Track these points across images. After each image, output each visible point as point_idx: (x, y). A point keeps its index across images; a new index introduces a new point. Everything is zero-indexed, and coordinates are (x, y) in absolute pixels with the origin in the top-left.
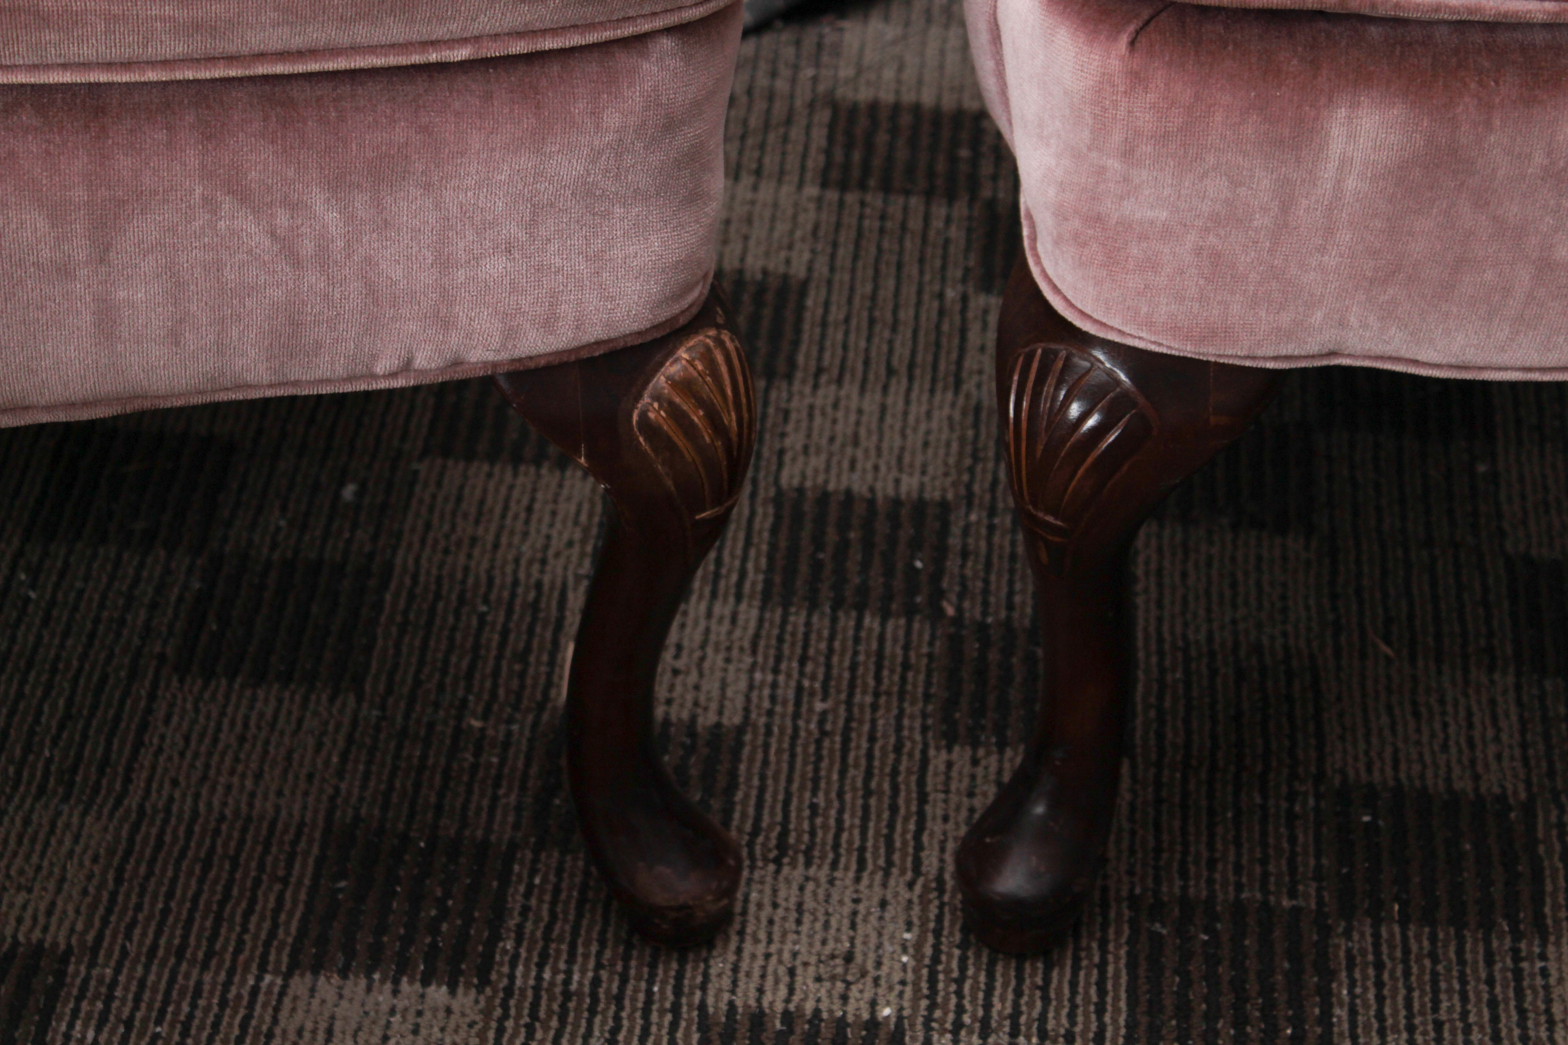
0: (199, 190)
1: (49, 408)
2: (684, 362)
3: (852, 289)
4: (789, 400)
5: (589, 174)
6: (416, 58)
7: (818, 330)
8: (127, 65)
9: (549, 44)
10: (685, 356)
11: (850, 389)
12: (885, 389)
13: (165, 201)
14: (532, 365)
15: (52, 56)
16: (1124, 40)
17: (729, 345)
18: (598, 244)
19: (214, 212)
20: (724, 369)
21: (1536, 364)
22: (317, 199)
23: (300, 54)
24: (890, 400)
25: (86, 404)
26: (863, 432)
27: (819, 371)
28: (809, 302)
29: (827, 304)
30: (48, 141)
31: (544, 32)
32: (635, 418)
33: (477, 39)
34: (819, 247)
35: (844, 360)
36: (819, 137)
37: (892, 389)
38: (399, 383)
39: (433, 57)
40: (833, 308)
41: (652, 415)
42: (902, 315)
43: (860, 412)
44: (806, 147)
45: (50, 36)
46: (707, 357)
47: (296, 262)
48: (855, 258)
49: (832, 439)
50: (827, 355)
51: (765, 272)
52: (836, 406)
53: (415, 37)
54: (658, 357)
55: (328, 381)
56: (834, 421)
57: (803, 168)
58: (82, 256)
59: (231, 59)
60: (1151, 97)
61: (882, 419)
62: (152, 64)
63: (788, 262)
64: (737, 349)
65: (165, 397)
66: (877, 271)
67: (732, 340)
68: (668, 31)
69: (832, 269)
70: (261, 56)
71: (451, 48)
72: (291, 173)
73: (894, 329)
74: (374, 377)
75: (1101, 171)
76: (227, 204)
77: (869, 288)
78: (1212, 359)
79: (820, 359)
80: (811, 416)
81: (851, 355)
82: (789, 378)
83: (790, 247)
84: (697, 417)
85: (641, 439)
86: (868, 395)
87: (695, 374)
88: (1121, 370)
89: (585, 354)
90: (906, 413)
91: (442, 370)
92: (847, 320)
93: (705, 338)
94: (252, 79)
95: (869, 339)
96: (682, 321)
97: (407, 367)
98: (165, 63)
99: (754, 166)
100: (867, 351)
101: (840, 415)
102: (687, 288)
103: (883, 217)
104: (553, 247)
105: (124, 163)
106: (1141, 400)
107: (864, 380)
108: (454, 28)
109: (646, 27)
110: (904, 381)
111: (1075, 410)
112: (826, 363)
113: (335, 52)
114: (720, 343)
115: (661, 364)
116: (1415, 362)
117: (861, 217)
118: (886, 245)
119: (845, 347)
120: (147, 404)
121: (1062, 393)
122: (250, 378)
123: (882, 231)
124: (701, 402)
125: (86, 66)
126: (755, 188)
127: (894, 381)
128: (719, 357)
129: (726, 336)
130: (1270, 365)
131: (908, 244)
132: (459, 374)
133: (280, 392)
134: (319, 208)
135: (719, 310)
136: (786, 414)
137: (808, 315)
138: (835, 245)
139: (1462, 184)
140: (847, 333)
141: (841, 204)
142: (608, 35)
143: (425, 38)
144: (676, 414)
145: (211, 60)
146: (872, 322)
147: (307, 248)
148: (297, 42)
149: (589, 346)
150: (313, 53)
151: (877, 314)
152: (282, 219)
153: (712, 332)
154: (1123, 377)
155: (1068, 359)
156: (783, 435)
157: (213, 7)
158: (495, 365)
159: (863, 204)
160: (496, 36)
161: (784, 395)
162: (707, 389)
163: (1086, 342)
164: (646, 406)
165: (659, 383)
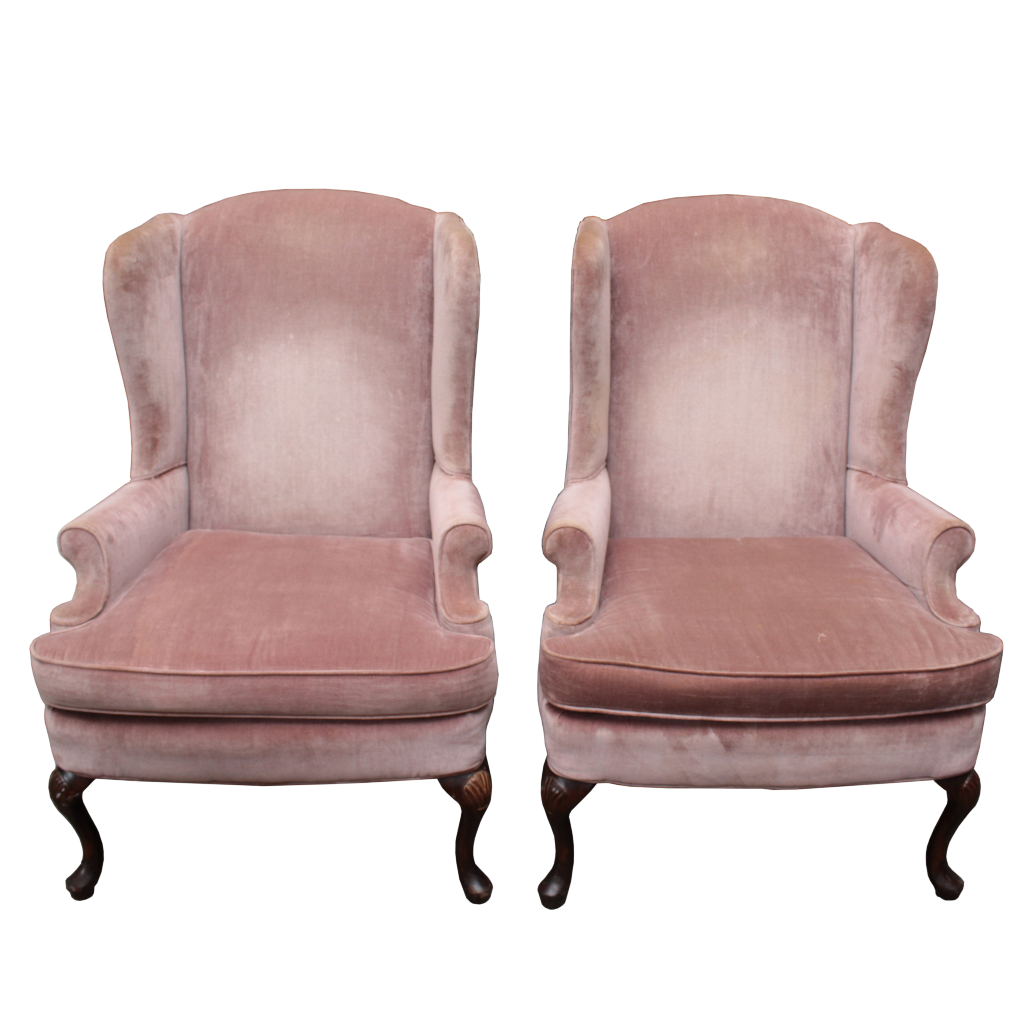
0: (377, 740)
2: (475, 778)
5: (453, 739)
9: (445, 714)
10: (476, 776)
13: (370, 742)
16: (558, 716)
18: (456, 752)
19: (380, 744)
20: (484, 779)
21: (645, 783)
22: (399, 742)
31: (444, 712)
32: (464, 788)
33: (430, 713)
41: (468, 788)
45: (349, 710)
46: (480, 777)
47: (395, 755)
54: (469, 776)
55: (403, 777)
58: (354, 752)
60: (563, 728)
68: (470, 712)
72: (394, 738)
74: (412, 777)
75: (556, 741)
76: (382, 743)
84: (477, 789)
85: (465, 793)
87: (477, 780)
88: (563, 782)
93: (480, 773)
96: (475, 769)
98: (371, 716)
102: (476, 762)
104: (446, 753)
109: (464, 711)
114: (483, 774)
115: (470, 778)
121: (551, 786)
122: (387, 777)
128: (483, 777)
129: (485, 772)
134: (400, 744)
139: (624, 747)
142: (456, 712)
144: (473, 788)
147: (397, 752)
149: (455, 773)
152: (392, 746)
153: (482, 771)
162: (480, 783)
163: (556, 776)
164: (467, 786)
165: (470, 782)
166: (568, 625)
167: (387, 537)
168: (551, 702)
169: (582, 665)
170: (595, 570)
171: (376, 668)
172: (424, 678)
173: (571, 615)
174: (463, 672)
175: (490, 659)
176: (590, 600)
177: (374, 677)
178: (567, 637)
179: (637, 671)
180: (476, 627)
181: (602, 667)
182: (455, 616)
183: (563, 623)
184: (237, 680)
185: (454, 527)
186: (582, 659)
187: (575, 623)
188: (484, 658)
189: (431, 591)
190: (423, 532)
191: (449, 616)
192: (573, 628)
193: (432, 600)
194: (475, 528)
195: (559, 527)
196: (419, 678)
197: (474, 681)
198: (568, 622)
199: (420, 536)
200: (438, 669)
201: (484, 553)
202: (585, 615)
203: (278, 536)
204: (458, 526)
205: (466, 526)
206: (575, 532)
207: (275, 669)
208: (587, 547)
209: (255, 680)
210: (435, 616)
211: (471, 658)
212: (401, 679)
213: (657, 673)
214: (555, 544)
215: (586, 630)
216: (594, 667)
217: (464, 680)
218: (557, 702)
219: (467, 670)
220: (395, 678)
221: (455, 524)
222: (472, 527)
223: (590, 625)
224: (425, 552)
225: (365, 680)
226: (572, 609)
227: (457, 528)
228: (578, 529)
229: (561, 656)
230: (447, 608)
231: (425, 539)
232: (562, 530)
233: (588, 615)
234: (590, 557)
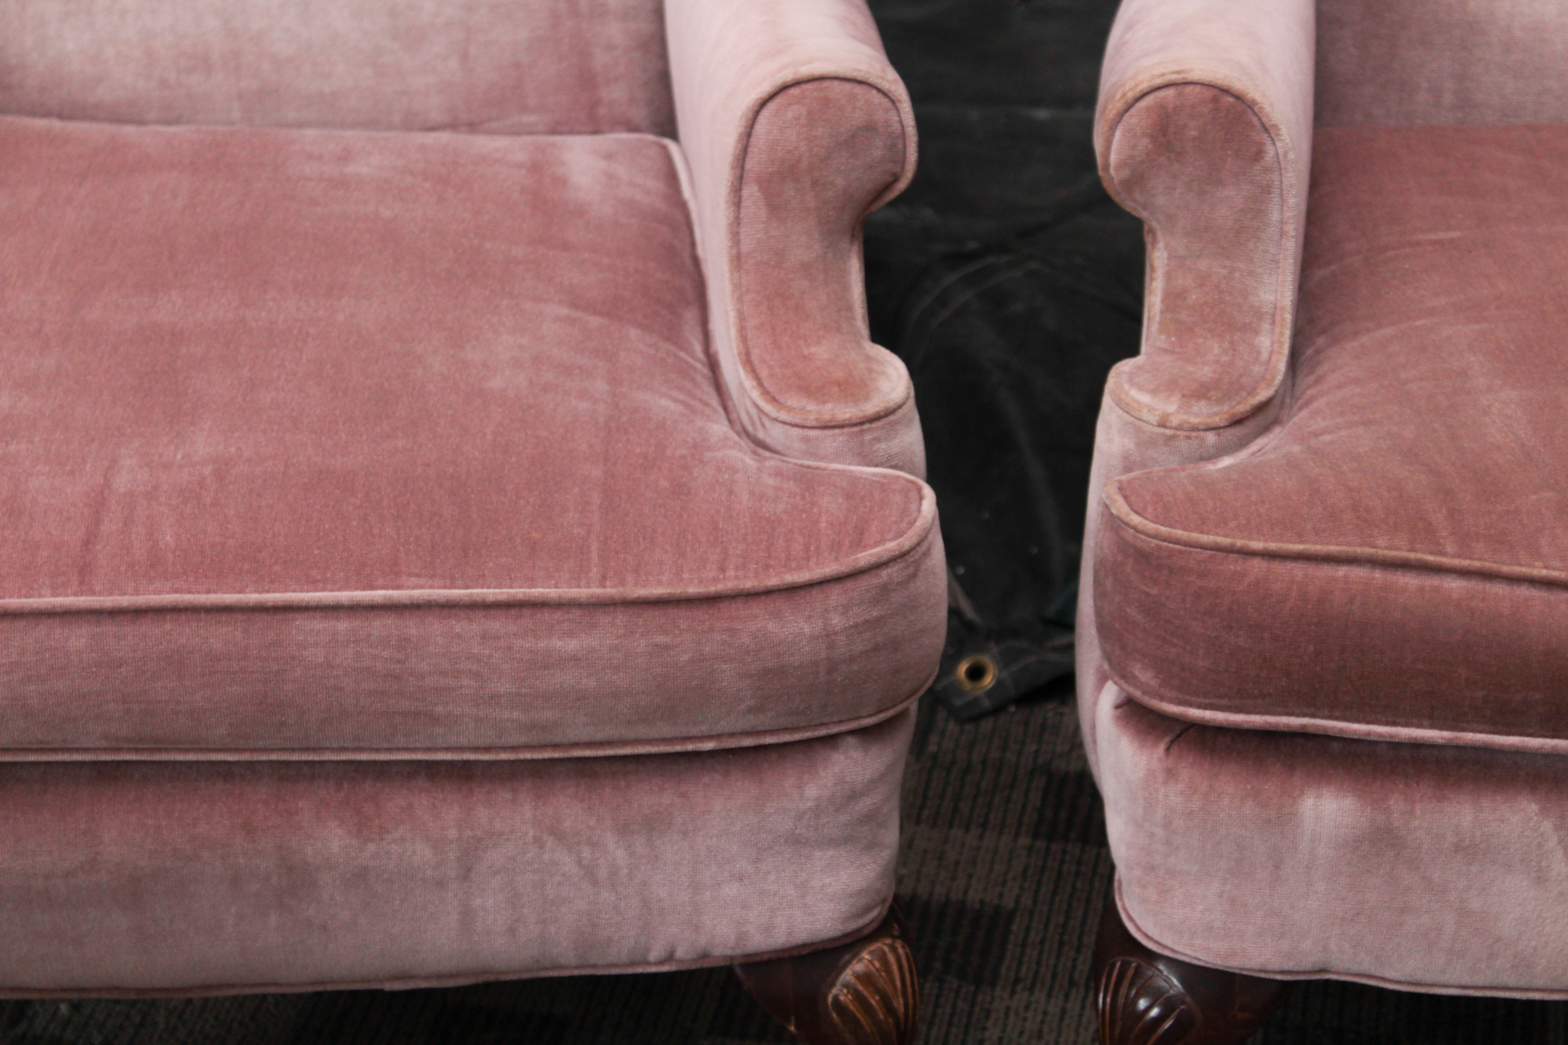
0: (531, 833)
1: (426, 978)
2: (866, 961)
3: (1048, 918)
4: (991, 1003)
5: (796, 828)
6: (679, 748)
7: (1019, 950)
8: (488, 749)
9: (769, 740)
10: (867, 957)
11: (1040, 995)
12: (1067, 996)
13: (508, 840)
14: (758, 959)
15: (440, 742)
16: (1162, 746)
17: (901, 951)
18: (803, 876)
19: (541, 847)
20: (895, 968)
21: (1469, 983)
22: (610, 840)
23: (601, 744)
24: (1069, 1006)
25: (451, 976)
26: (1046, 1029)
27: (1017, 980)
28: (1014, 928)
29: (1028, 930)
30: (434, 798)
31: (765, 732)
32: (830, 999)
33: (719, 736)
34: (1026, 885)
35: (1037, 973)
36: (1035, 799)
37: (1072, 997)
38: (665, 968)
39: (690, 747)
40: (1033, 932)
41: (842, 998)
42: (1086, 940)
43: (1045, 1013)
44: (1024, 806)
45: (439, 730)
46: (883, 959)
47: (595, 883)
48: (1054, 893)
49: (1021, 1033)
50: (1024, 970)
51: (982, 902)
52: (1027, 1008)
53: (678, 734)
54: (847, 957)
55: (616, 965)
56: (1025, 1020)
57: (1020, 823)
58: (453, 874)
59: (555, 746)
60: (1180, 786)
61: (1062, 1019)
62: (504, 749)
63: (1001, 895)
64: (907, 954)
65: (506, 973)
66: (1070, 905)
67: (903, 947)
68: (852, 732)
69: (1035, 902)
70: (575, 745)
71: (702, 742)
72: (592, 823)
73: (1078, 951)
74: (648, 963)
75: (1152, 835)
76: (550, 842)
77: (1061, 919)
78: (1237, 971)
79: (1018, 972)
80: (1007, 1015)
81: (1043, 969)
82: (993, 985)
83: (1004, 884)
84: (874, 1000)
85: (834, 1015)
86: (1053, 1000)
87: (873, 969)
88: (1175, 977)
89: (795, 953)
90: (1081, 1015)
91: (695, 960)
92: (1042, 942)
93: (882, 945)
94: (570, 760)
95: (1058, 958)
96: (866, 932)
97: (670, 957)
98: (513, 748)
99: (982, 820)
100: (1055, 966)
101: (1030, 1015)
102: (867, 909)
103: (1079, 863)
104: (772, 877)
105: (482, 814)
106: (1188, 999)
107: (1051, 989)
108: (704, 729)
109: (835, 730)
110: (1082, 990)
111: (1142, 1004)
112: (1023, 974)
113: (624, 743)
114: (893, 949)
115: (849, 963)
116: (1384, 979)
117: (1062, 862)
118: (1079, 885)
119: (1038, 963)
120: (492, 978)
121: (1133, 992)
122: (563, 961)
123: (1077, 874)
124: (878, 991)
125: (461, 749)
126: (981, 837)
127: (1074, 991)
128: (891, 958)
129: (899, 945)
130: (1279, 977)
131: (1097, 885)
132: (707, 964)
133: (583, 972)
134: (611, 846)
135: (896, 925)
136: (988, 1012)
137: (1012, 937)
138: (1039, 883)
139: (1398, 854)
140: (1041, 953)
141: (1048, 850)
142: (808, 735)
143: (685, 735)
144: (859, 998)
145: (543, 747)
146: (1061, 945)
147: (603, 873)
148: (599, 736)
149: (797, 947)
150: (610, 743)
151: (1066, 938)
152: (586, 853)
153: (889, 941)
154: (1175, 981)
155: (1138, 967)
156: (984, 1029)
157: (545, 714)
158: (732, 958)
159: (1064, 852)
160: (732, 735)
161: (988, 998)
162: (882, 981)
163: (1151, 956)
164: (838, 992)
165: (847, 976)
166: (1194, 429)
167: (517, 131)
168: (1138, 694)
169: (1257, 565)
170: (1282, 234)
171: (532, 582)
172: (700, 614)
173: (1202, 392)
174: (836, 595)
175: (924, 547)
176: (1264, 342)
177: (526, 612)
178: (1192, 469)
179: (1454, 585)
180: (868, 437)
181: (1327, 571)
182: (793, 401)
183: (1175, 421)
184: (42, 629)
185: (784, 88)
186: (1257, 545)
187: (1217, 420)
188: (906, 542)
189: (690, 316)
190: (640, 113)
191: (773, 400)
192: (1211, 438)
193: (698, 349)
194: (858, 89)
195: (1158, 81)
196: (683, 617)
197: (870, 624)
198: (1194, 420)
199: (632, 128)
200: (749, 584)
201: (890, 179)
202: (1252, 393)
203: (129, 130)
204: (797, 83)
205: (826, 84)
206: (1215, 100)
207: (176, 591)
208: (1259, 155)
209: (109, 628)
210: (715, 402)
211: (859, 544)
212: (621, 618)
213: (1524, 591)
214: (1145, 143)
215: (1254, 447)
216: (1298, 570)
217: (837, 621)
218: (1162, 698)
219: (849, 584)
220: (603, 619)
221: (788, 76)
222: (847, 86)
223: (1266, 429)
224: (656, 185)
225: (496, 624)
226: (1206, 372)
227: (795, 91)
228: (1225, 91)
229: (1179, 533)
230: (764, 373)
231: (651, 138)
232: (1171, 92)
233: (1263, 395)
234: (1266, 190)
